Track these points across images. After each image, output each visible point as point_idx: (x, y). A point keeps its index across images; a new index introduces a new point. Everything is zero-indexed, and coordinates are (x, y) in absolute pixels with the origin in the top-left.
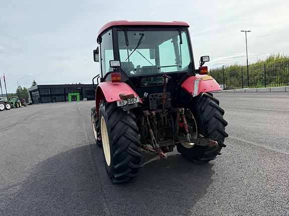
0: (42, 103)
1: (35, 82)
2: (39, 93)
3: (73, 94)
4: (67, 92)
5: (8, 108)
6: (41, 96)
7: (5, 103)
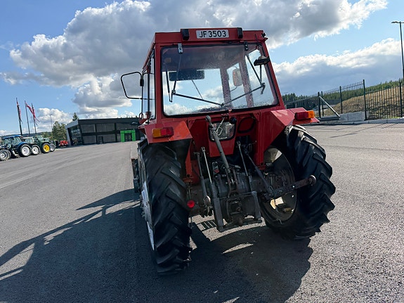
0: (84, 144)
1: (76, 116)
2: (81, 131)
3: (126, 132)
4: (118, 129)
5: (34, 152)
6: (83, 135)
7: (31, 145)
